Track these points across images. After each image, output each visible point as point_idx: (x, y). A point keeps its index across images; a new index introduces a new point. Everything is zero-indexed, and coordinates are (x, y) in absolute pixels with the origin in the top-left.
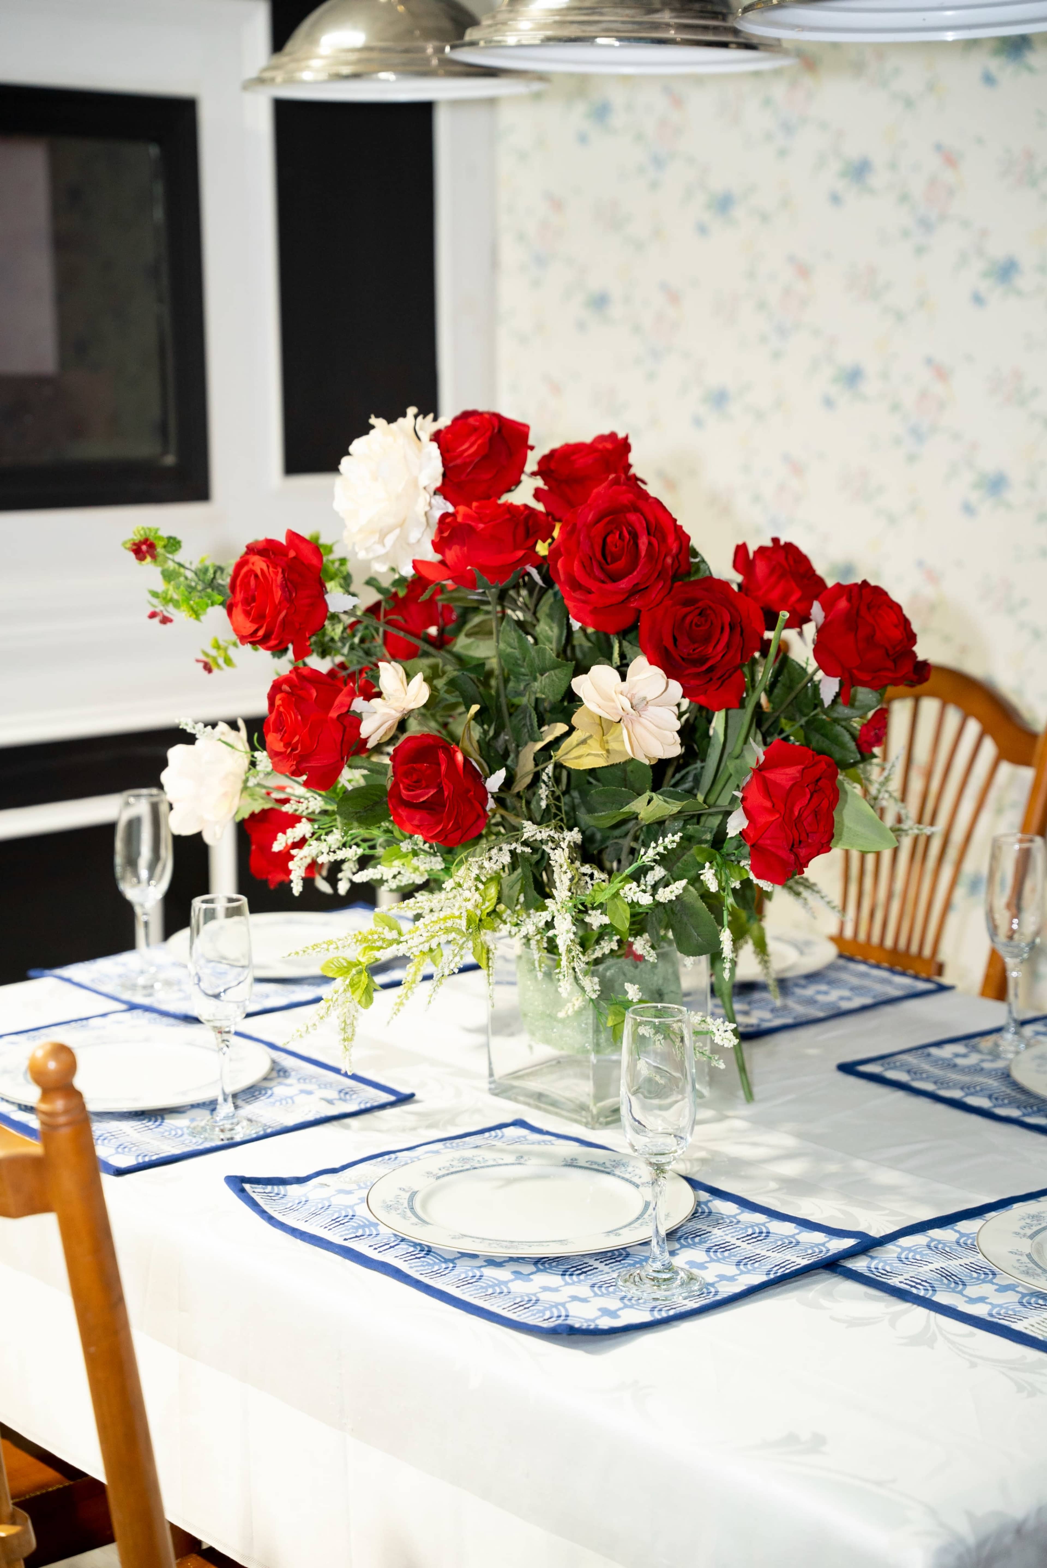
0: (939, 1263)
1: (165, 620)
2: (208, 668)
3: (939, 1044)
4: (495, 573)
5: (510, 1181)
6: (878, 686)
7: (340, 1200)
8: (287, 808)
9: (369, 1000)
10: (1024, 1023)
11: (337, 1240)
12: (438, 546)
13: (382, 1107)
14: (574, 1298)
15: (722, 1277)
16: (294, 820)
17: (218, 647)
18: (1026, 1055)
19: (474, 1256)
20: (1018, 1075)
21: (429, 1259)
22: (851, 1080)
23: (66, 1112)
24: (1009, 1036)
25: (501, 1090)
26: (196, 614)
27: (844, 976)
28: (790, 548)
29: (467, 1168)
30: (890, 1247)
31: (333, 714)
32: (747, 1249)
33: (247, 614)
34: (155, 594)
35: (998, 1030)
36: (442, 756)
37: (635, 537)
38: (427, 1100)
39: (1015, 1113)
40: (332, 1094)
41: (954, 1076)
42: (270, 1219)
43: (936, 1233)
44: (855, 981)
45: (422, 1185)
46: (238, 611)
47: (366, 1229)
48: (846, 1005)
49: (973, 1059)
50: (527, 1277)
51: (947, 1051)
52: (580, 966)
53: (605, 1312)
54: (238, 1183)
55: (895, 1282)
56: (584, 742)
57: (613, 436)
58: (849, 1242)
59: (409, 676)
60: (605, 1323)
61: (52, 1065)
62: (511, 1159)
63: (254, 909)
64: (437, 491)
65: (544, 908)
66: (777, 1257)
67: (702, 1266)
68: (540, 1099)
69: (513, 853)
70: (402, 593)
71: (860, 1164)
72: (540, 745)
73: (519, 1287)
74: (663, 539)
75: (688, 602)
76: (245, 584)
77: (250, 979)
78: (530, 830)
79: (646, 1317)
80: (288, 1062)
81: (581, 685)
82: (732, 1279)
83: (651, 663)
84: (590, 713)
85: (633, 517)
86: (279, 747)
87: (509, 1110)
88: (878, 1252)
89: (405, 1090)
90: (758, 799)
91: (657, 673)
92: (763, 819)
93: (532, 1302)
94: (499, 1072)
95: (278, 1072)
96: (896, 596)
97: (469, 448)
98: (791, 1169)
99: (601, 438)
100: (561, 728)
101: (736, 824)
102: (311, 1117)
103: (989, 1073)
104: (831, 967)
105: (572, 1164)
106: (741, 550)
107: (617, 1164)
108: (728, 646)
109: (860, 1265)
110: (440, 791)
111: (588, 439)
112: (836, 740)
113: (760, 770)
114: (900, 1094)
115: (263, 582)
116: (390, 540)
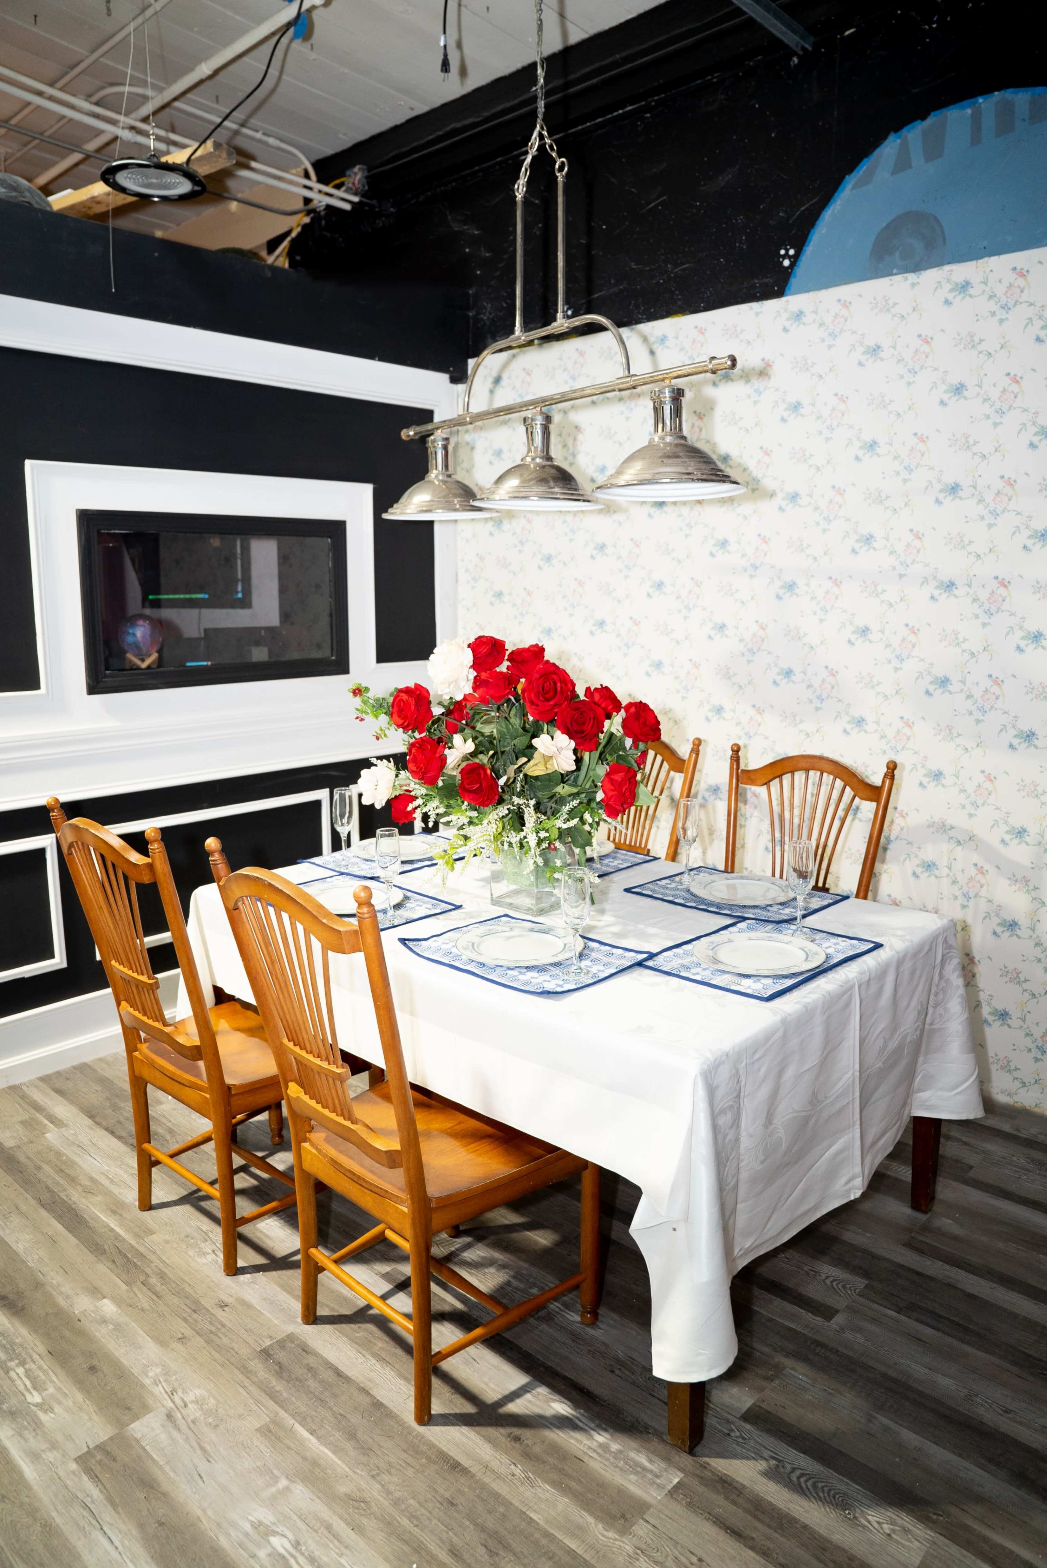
0: (679, 961)
1: (362, 720)
2: (378, 738)
3: (660, 880)
4: (497, 699)
5: (509, 938)
6: (645, 741)
7: (445, 947)
8: (412, 794)
9: (453, 869)
10: (691, 870)
11: (447, 962)
12: (475, 689)
13: (450, 910)
14: (545, 981)
15: (599, 971)
16: (414, 798)
17: (381, 730)
18: (694, 883)
19: (502, 966)
20: (693, 890)
21: (485, 968)
22: (630, 895)
23: (368, 913)
24: (686, 876)
25: (495, 902)
26: (376, 717)
27: (618, 855)
28: (607, 688)
29: (491, 933)
30: (659, 956)
31: (437, 755)
32: (606, 960)
33: (399, 716)
34: (357, 710)
35: (682, 873)
36: (482, 772)
37: (555, 684)
38: (468, 907)
39: (694, 905)
40: (430, 906)
41: (668, 892)
42: (418, 955)
43: (675, 950)
44: (623, 857)
45: (476, 940)
46: (395, 716)
47: (458, 957)
48: (621, 866)
49: (674, 885)
50: (524, 974)
51: (664, 882)
52: (538, 853)
53: (558, 985)
54: (403, 941)
55: (665, 969)
56: (536, 765)
57: (537, 645)
58: (645, 956)
59: (465, 741)
60: (559, 989)
61: (362, 894)
62: (508, 929)
63: (400, 834)
64: (471, 667)
65: (523, 830)
66: (619, 962)
67: (590, 967)
68: (510, 906)
69: (508, 809)
70: (452, 708)
71: (641, 926)
72: (516, 766)
73: (521, 977)
74: (566, 685)
75: (576, 709)
76: (399, 705)
77: (399, 862)
78: (516, 800)
79: (574, 987)
80: (409, 894)
81: (535, 742)
82: (603, 971)
83: (563, 733)
84: (540, 753)
85: (555, 677)
86: (414, 769)
87: (501, 911)
88: (655, 958)
89: (458, 904)
90: (608, 786)
91: (565, 737)
92: (611, 794)
93: (528, 983)
94: (495, 896)
95: (406, 898)
96: (652, 707)
97: (484, 650)
98: (615, 929)
99: (532, 646)
100: (524, 760)
101: (600, 796)
102: (423, 915)
103: (681, 890)
104: (613, 852)
105: (532, 930)
106: (588, 689)
107: (550, 930)
108: (592, 726)
109: (650, 963)
110: (481, 785)
111: (527, 646)
112: (629, 762)
113: (608, 775)
114: (650, 899)
115: (407, 704)
116: (451, 686)
